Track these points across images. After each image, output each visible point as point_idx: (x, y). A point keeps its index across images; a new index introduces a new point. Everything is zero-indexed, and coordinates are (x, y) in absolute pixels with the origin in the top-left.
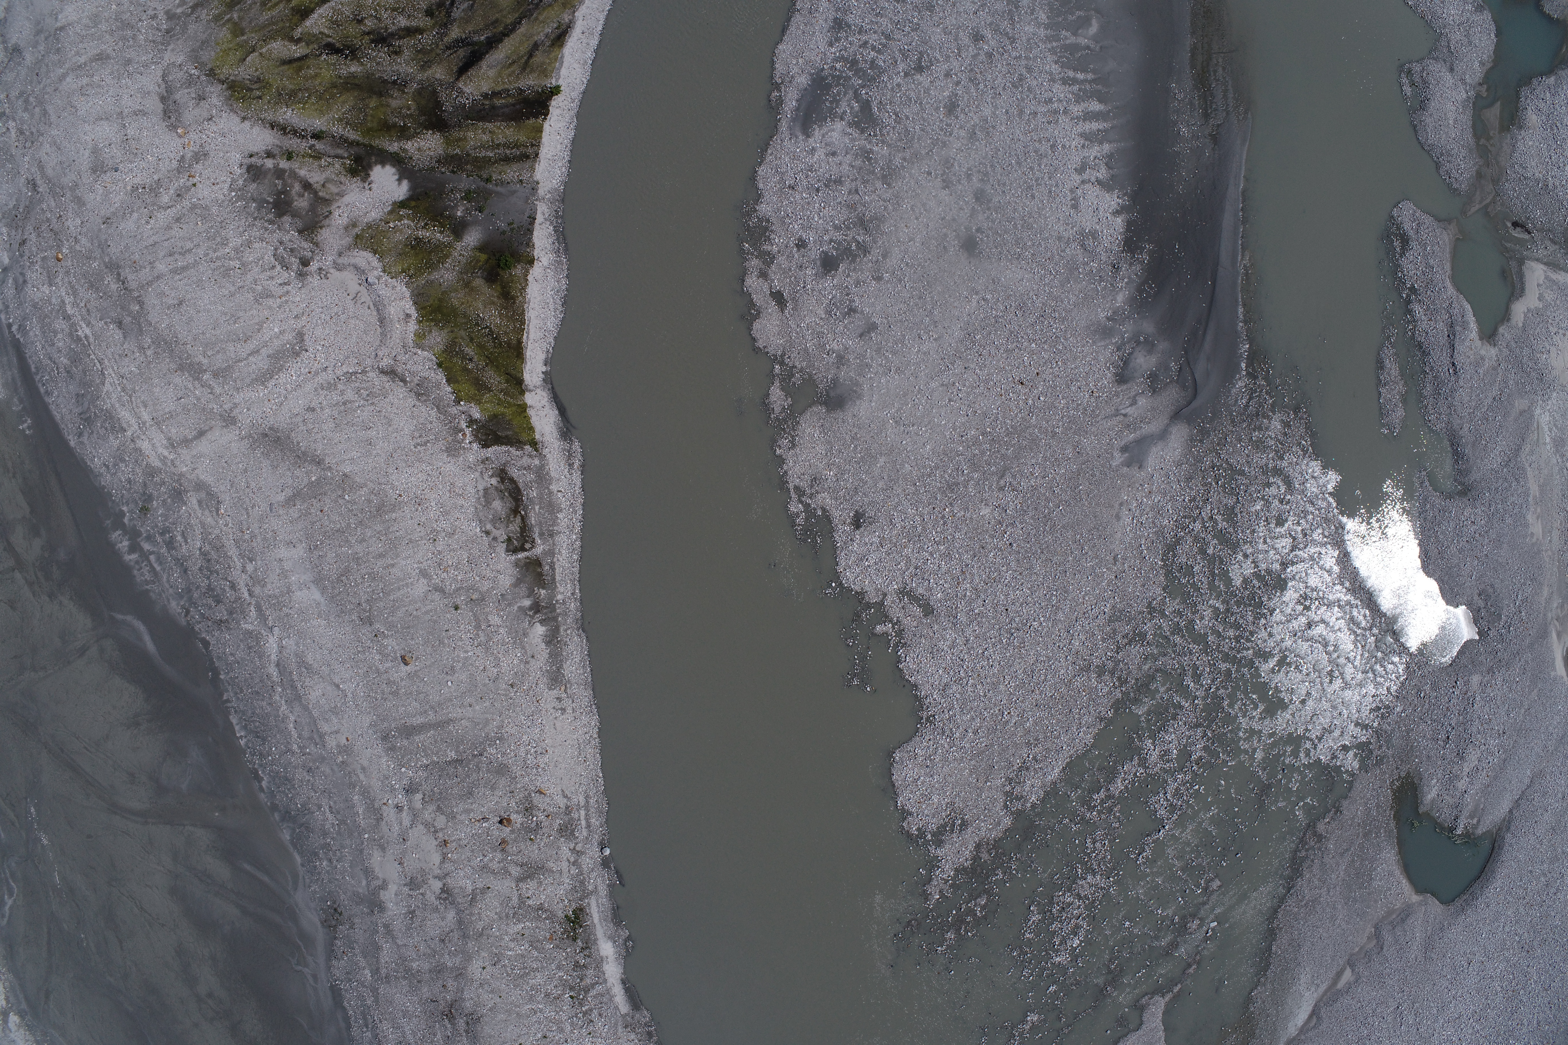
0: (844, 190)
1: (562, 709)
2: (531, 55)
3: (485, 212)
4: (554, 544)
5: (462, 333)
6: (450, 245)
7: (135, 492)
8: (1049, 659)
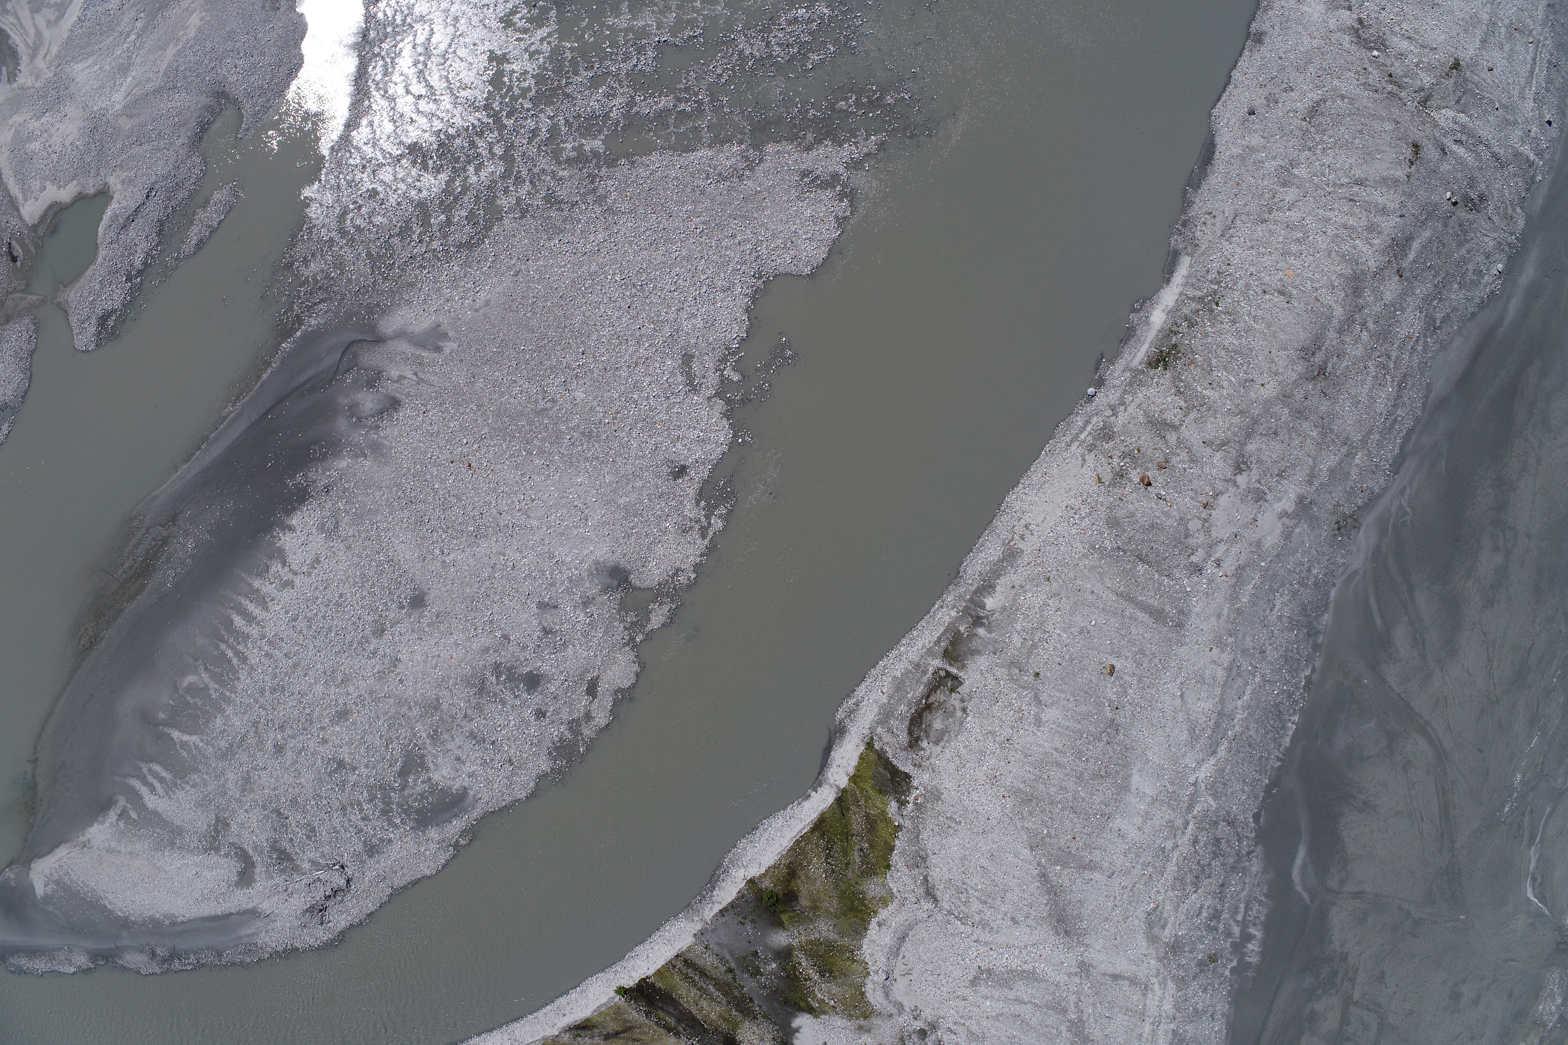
0: (473, 726)
1: (1027, 528)
2: (617, 1033)
3: (753, 949)
4: (922, 657)
5: (850, 875)
6: (802, 948)
7: (1208, 978)
8: (631, 243)
